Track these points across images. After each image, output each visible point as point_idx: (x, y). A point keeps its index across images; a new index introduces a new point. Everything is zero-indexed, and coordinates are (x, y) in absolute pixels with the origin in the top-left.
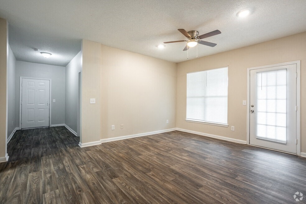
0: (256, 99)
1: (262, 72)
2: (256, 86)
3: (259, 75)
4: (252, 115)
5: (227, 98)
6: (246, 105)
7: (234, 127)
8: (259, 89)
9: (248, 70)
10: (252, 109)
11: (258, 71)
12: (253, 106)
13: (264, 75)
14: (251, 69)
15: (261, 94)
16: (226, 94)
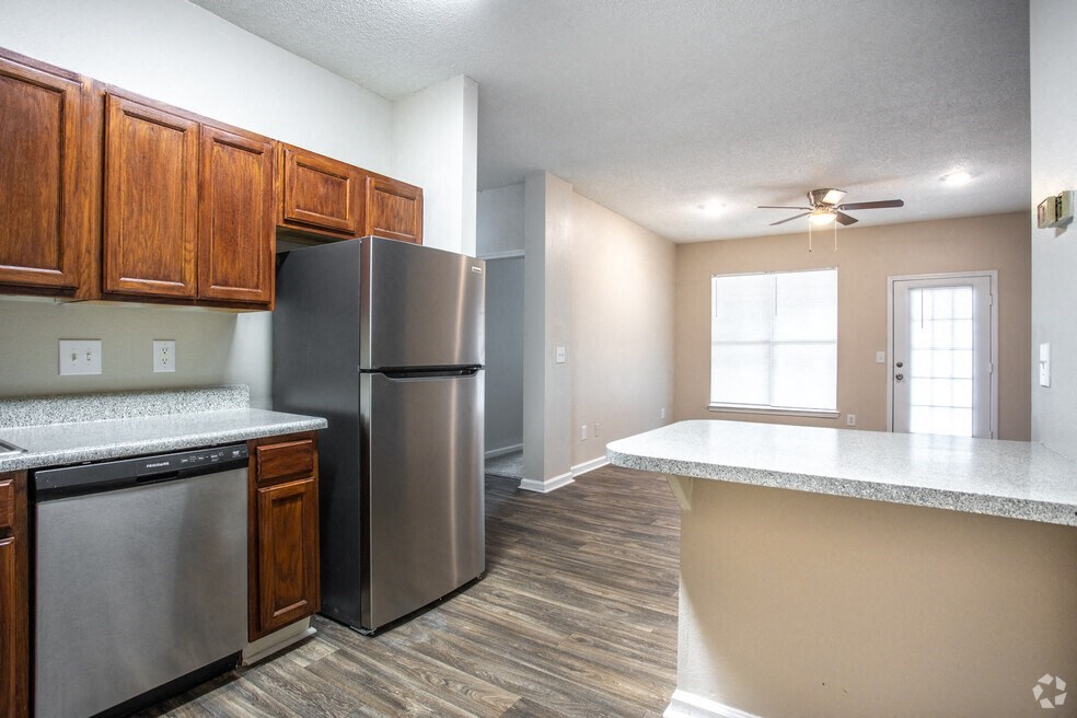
0: (908, 348)
1: (923, 288)
2: (908, 318)
3: (916, 295)
4: (898, 385)
5: (835, 346)
6: (885, 364)
7: (854, 416)
8: (915, 326)
9: (890, 280)
10: (898, 371)
11: (912, 284)
12: (900, 365)
13: (927, 293)
14: (896, 278)
15: (920, 337)
16: (834, 336)
